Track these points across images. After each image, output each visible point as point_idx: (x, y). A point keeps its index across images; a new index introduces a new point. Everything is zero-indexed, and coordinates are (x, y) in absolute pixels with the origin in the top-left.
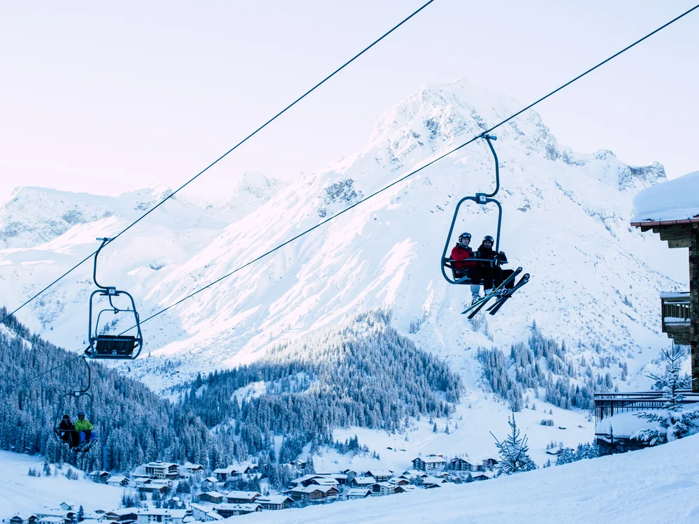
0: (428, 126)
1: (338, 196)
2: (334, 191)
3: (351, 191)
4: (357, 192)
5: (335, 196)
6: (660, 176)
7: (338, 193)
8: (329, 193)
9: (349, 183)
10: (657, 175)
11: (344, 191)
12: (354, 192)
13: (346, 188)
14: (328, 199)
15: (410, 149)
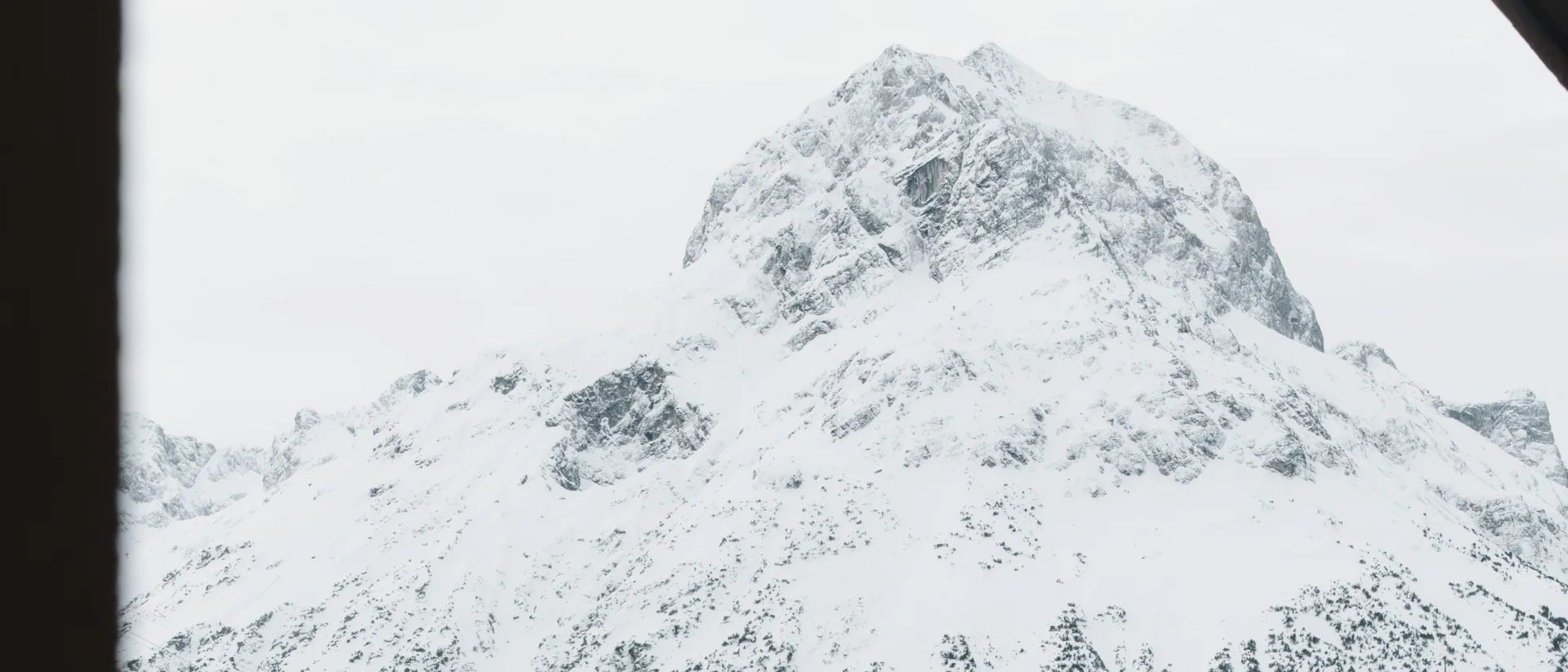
0: (908, 191)
1: (612, 424)
2: (602, 405)
3: (659, 409)
4: (681, 406)
5: (605, 422)
6: (1533, 437)
7: (613, 413)
8: (582, 413)
9: (651, 377)
10: (1523, 433)
11: (635, 407)
12: (670, 407)
13: (641, 398)
14: (581, 433)
15: (855, 271)
